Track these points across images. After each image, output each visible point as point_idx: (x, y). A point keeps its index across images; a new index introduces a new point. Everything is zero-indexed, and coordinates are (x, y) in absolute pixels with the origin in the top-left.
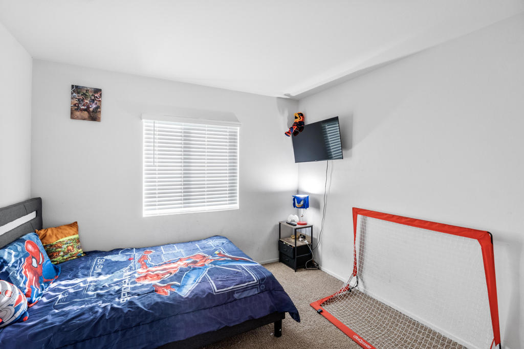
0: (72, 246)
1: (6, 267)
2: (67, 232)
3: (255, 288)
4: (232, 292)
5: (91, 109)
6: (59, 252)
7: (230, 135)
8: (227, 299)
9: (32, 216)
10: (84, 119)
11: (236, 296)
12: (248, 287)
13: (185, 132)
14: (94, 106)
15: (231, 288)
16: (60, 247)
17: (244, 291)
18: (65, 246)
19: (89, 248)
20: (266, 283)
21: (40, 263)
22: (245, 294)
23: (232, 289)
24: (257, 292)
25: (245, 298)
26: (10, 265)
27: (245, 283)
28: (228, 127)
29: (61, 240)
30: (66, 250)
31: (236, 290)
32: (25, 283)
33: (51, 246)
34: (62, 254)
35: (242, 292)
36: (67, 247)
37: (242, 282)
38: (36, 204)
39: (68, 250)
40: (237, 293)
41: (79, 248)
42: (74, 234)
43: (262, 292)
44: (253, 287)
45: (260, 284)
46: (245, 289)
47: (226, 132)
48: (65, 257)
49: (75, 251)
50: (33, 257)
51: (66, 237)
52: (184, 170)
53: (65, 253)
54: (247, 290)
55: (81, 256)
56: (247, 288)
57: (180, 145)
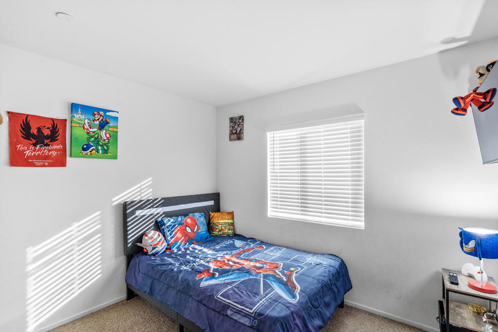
0: (225, 227)
1: (164, 227)
2: (224, 217)
3: (249, 318)
4: (227, 307)
5: (238, 132)
6: (217, 229)
7: (351, 133)
8: (221, 309)
9: (211, 203)
10: (235, 140)
11: (229, 312)
12: (242, 312)
13: (301, 138)
14: (239, 129)
15: (229, 301)
16: (218, 226)
17: (237, 313)
18: (220, 226)
19: (238, 232)
20: (260, 321)
21: (195, 231)
22: (236, 317)
23: (230, 303)
24: (247, 324)
25: (235, 320)
26: (166, 226)
27: (243, 305)
28: (349, 122)
29: (219, 221)
30: (220, 229)
31: (232, 307)
32: (171, 238)
33: (214, 224)
34: (218, 230)
35: (235, 312)
36: (221, 227)
37: (241, 304)
38: (216, 197)
39: (222, 229)
40: (231, 310)
41: (229, 230)
42: (228, 220)
43: (252, 327)
44: (246, 315)
45: (255, 318)
46: (239, 312)
47: (347, 129)
48: (219, 233)
49: (226, 231)
50: (186, 226)
51: (223, 220)
52: (301, 176)
53: (220, 231)
54: (240, 314)
55: (230, 236)
56: (240, 311)
57: (297, 152)
